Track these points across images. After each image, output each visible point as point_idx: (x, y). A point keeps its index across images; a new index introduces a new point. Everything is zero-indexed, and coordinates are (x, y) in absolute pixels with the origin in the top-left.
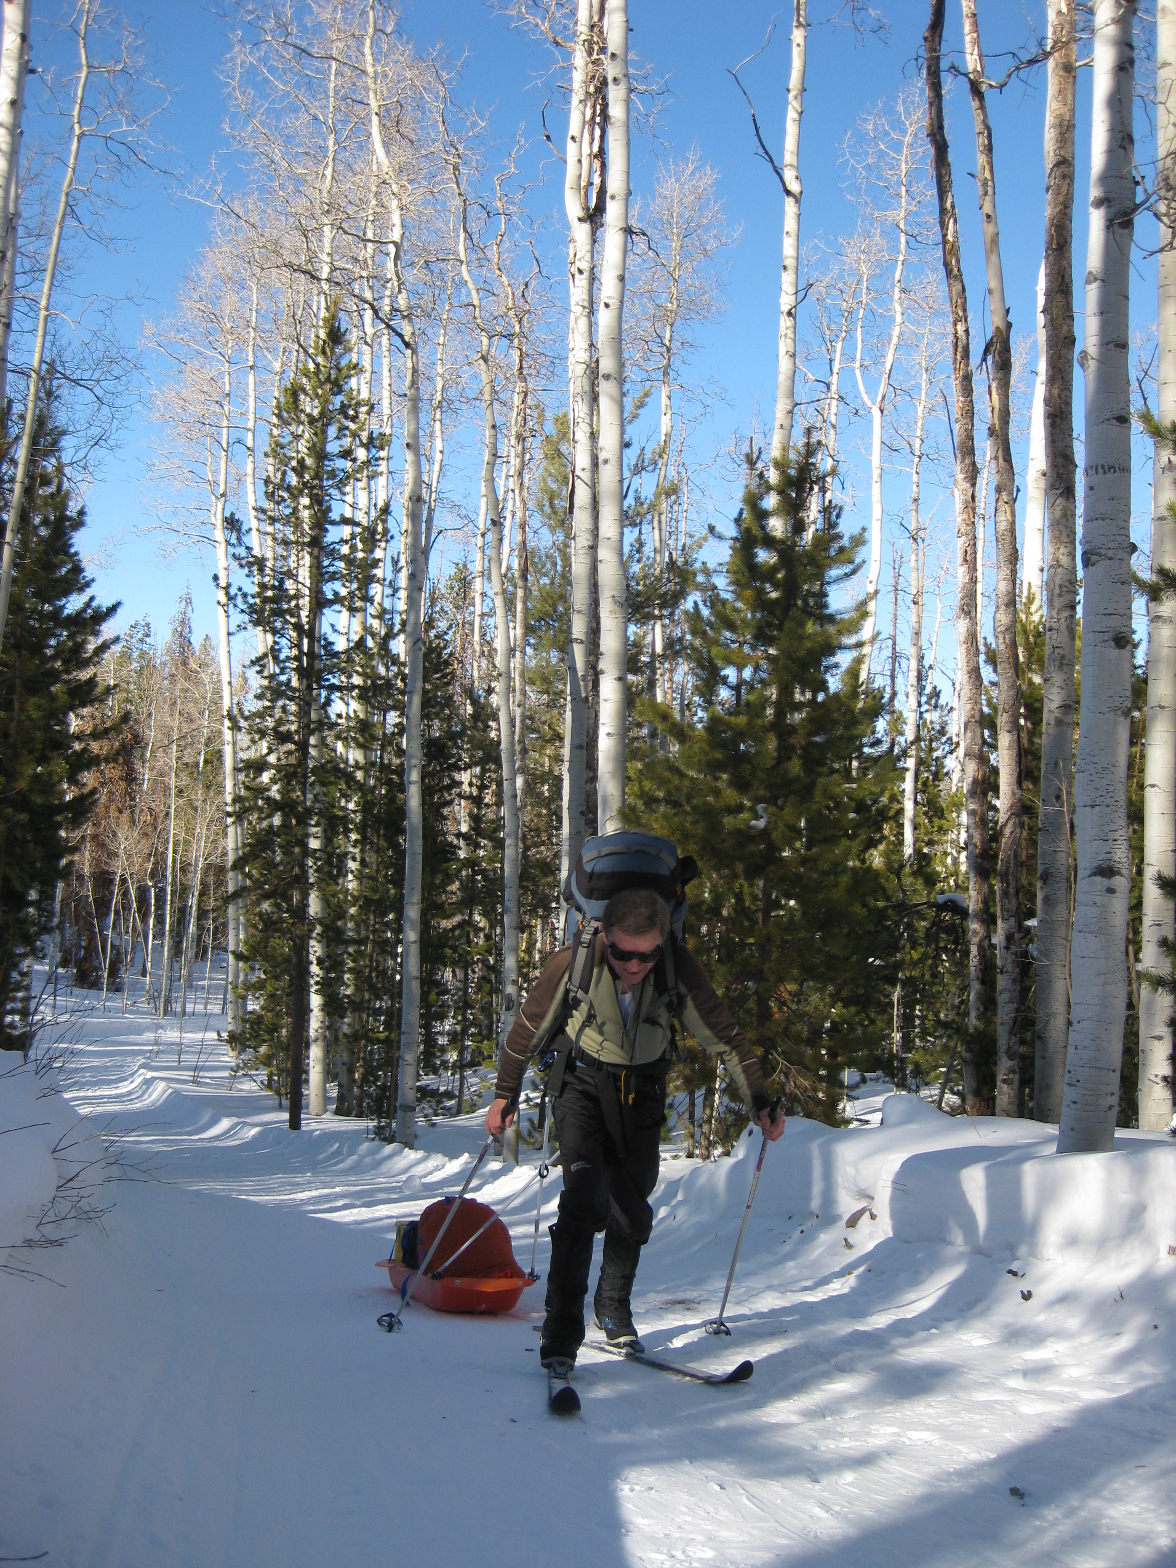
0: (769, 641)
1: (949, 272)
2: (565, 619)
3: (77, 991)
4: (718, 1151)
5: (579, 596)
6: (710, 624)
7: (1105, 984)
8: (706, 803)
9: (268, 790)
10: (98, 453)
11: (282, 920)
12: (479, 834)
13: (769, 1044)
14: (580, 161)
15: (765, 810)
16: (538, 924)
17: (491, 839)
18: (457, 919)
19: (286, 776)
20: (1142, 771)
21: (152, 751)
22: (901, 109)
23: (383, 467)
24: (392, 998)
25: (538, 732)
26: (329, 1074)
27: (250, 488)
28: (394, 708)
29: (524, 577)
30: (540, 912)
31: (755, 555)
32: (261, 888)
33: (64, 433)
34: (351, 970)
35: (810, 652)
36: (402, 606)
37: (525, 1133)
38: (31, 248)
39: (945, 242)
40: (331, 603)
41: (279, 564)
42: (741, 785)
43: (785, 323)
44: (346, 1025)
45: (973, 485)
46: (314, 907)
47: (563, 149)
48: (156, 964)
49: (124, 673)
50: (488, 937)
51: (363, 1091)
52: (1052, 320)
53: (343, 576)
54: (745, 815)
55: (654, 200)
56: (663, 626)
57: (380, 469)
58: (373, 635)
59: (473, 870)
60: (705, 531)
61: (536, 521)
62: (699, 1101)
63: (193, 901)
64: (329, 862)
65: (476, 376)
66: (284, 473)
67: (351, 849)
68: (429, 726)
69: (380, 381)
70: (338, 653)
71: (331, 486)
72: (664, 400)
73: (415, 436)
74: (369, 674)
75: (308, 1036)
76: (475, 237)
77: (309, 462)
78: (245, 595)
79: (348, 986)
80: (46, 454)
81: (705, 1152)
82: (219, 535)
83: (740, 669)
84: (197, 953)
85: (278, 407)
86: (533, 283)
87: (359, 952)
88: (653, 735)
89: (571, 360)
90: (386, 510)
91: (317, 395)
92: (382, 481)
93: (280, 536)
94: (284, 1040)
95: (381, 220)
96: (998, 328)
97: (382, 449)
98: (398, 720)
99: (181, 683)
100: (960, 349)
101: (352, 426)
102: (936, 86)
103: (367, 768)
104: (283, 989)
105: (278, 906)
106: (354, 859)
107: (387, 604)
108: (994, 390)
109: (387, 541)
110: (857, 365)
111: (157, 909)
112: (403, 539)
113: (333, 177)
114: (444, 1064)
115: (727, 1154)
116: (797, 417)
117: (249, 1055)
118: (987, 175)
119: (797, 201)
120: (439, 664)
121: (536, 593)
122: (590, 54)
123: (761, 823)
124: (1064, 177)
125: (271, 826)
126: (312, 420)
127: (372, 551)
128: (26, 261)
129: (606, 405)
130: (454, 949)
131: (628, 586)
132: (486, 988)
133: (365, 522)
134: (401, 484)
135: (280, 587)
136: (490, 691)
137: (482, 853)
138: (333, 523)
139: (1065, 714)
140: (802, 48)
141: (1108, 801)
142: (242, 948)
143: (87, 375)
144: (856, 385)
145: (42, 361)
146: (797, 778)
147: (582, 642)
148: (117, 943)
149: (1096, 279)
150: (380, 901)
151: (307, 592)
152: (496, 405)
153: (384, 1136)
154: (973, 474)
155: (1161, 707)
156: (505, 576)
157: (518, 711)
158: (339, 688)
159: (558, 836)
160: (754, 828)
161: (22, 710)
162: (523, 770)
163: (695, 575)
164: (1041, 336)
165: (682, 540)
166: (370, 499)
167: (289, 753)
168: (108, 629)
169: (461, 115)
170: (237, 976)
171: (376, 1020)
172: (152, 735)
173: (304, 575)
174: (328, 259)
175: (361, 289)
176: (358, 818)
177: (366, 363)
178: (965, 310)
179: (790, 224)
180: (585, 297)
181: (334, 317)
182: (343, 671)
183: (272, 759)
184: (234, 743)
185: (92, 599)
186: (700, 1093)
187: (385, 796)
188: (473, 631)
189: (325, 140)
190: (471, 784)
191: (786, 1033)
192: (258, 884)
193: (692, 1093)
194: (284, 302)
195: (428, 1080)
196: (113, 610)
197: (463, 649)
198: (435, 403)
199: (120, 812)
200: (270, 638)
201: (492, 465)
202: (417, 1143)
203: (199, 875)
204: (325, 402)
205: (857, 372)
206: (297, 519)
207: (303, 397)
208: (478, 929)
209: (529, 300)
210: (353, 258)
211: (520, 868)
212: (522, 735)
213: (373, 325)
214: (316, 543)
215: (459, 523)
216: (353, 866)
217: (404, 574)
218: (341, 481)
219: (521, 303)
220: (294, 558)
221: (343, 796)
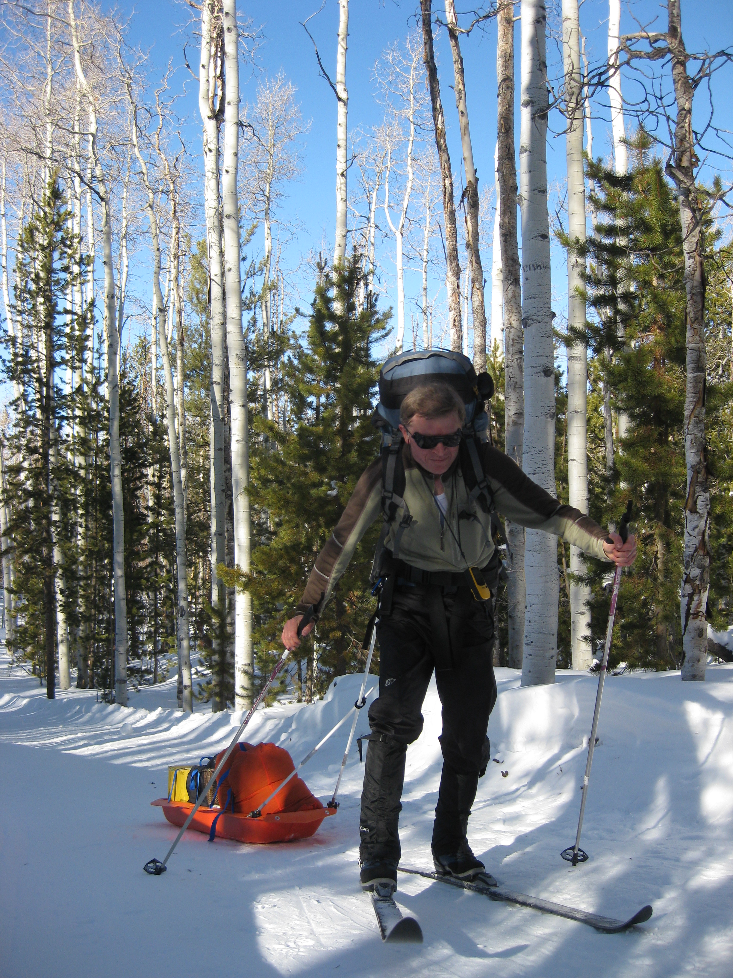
0: (335, 379)
1: (439, 147)
2: (209, 368)
4: (316, 698)
5: (216, 355)
6: (298, 370)
7: (546, 582)
8: (299, 481)
9: (24, 484)
11: (36, 567)
12: (160, 507)
13: (345, 629)
14: (208, 81)
15: (336, 484)
16: (200, 561)
17: (167, 509)
18: (148, 561)
19: (35, 475)
20: (566, 451)
22: (408, 46)
23: (90, 277)
24: (109, 612)
25: (194, 441)
26: (72, 662)
27: (5, 293)
28: (103, 429)
29: (182, 344)
30: (201, 554)
31: (324, 326)
32: (23, 547)
34: (82, 596)
35: (360, 385)
36: (105, 364)
37: (197, 693)
39: (436, 129)
40: (59, 364)
41: (25, 341)
42: (321, 469)
43: (340, 180)
44: (81, 630)
45: (458, 279)
46: (57, 557)
47: (197, 73)
50: (168, 572)
51: (94, 672)
52: (503, 176)
53: (67, 347)
54: (324, 488)
55: (256, 105)
56: (271, 372)
57: (88, 278)
58: (87, 384)
59: (157, 530)
60: (294, 312)
61: (188, 308)
62: (304, 667)
64: (65, 528)
65: (146, 217)
66: (27, 282)
67: (79, 520)
68: (126, 440)
69: (86, 222)
70: (66, 395)
71: (57, 290)
72: (267, 230)
73: (109, 257)
74: (86, 408)
75: (57, 640)
76: (143, 129)
77: (42, 274)
78: (4, 361)
79: (81, 606)
81: (309, 698)
83: (318, 398)
85: (21, 240)
86: (182, 159)
87: (87, 585)
88: (266, 440)
89: (207, 206)
90: (92, 304)
91: (46, 232)
92: (89, 285)
93: (25, 323)
94: (42, 642)
95: (83, 120)
96: (470, 182)
97: (88, 265)
98: (105, 437)
100: (447, 195)
101: (69, 251)
102: (429, 33)
103: (87, 468)
104: (39, 611)
105: (33, 558)
106: (81, 526)
107: (96, 364)
108: (468, 220)
109: (94, 324)
110: (386, 206)
112: (104, 322)
113: (51, 93)
114: (145, 653)
115: (322, 698)
116: (350, 239)
117: (20, 653)
118: (461, 87)
119: (346, 104)
120: (130, 401)
121: (189, 354)
122: (212, 12)
123: (334, 493)
124: (508, 88)
125: (27, 507)
126: (43, 248)
127: (84, 331)
129: (229, 236)
130: (147, 579)
131: (247, 348)
132: (169, 603)
133: (79, 312)
134: (102, 288)
135: (26, 355)
136: (163, 416)
137: (162, 518)
138: (59, 313)
139: (518, 418)
140: (346, 9)
141: (544, 470)
142: (13, 586)
144: (385, 218)
146: (355, 464)
147: (219, 384)
149: (526, 151)
150: (99, 552)
151: (44, 358)
152: (161, 236)
153: (108, 699)
154: (457, 272)
155: (576, 412)
156: (170, 343)
157: (181, 429)
158: (67, 418)
159: (210, 506)
160: (330, 495)
162: (186, 465)
163: (289, 340)
164: (497, 186)
165: (281, 317)
166: (82, 297)
167: (37, 460)
169: (132, 52)
170: (10, 604)
171: (99, 627)
173: (42, 347)
174: (49, 145)
175: (73, 164)
176: (82, 500)
177: (77, 211)
178: (450, 171)
179: (341, 118)
180: (214, 166)
181: (55, 182)
182: (69, 407)
183: (26, 464)
186: (304, 662)
187: (99, 485)
188: (151, 379)
189: (45, 68)
190: (153, 476)
191: (355, 621)
192: (21, 545)
193: (299, 663)
194: (24, 171)
195: (135, 663)
197: (146, 391)
198: (121, 235)
200: (21, 388)
201: (158, 274)
202: (129, 703)
204: (51, 237)
205: (386, 210)
206: (36, 311)
207: (37, 233)
208: (162, 567)
209: (179, 169)
210: (66, 144)
211: (186, 527)
212: (184, 443)
213: (81, 187)
214: (48, 326)
215: (140, 311)
216: (81, 530)
217: (106, 344)
218: (63, 286)
219: (173, 171)
220: (35, 336)
221: (72, 486)
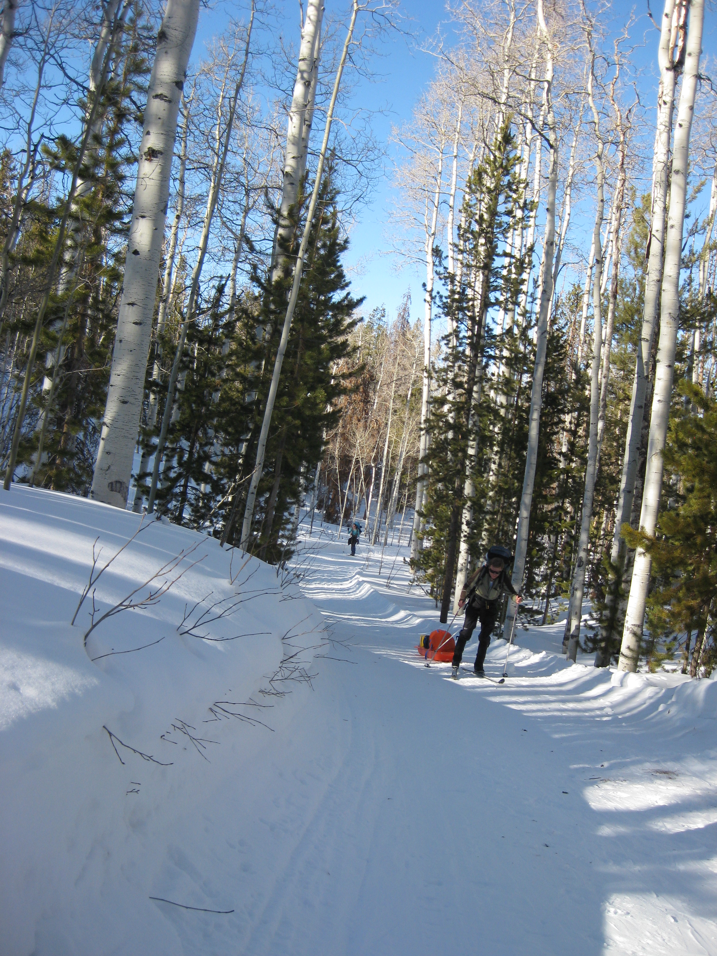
2: (638, 325)
3: (325, 524)
4: (702, 672)
5: (648, 311)
9: (446, 416)
10: (358, 205)
11: (447, 496)
12: (572, 454)
14: (670, 30)
16: (605, 513)
17: (580, 457)
18: (555, 505)
19: (457, 409)
21: (381, 386)
23: (532, 222)
25: (616, 394)
27: (450, 231)
28: (527, 372)
29: (615, 297)
30: (607, 506)
32: (438, 474)
33: (338, 193)
34: (486, 530)
36: (537, 309)
38: (326, 79)
40: (493, 305)
41: (464, 279)
46: (468, 489)
48: (372, 512)
49: (367, 338)
50: (572, 518)
53: (502, 289)
56: (701, 333)
57: (530, 223)
58: (518, 326)
59: (568, 476)
61: (625, 261)
62: (693, 638)
63: (397, 478)
64: (479, 463)
65: (593, 168)
66: (470, 223)
67: (493, 456)
68: (548, 385)
69: (533, 168)
70: (495, 336)
71: (498, 233)
72: (713, 188)
73: (553, 204)
74: (513, 350)
75: (457, 567)
76: (599, 79)
77: (486, 216)
78: (441, 297)
79: (484, 540)
80: (327, 205)
81: (693, 671)
82: (429, 258)
84: (397, 509)
85: (469, 182)
86: (634, 110)
87: (493, 520)
88: (688, 402)
89: (655, 160)
90: (531, 249)
91: (493, 175)
92: (530, 231)
93: (465, 262)
94: (443, 567)
95: (540, 67)
97: (531, 210)
98: (529, 380)
99: (401, 347)
101: (515, 196)
103: (507, 408)
104: (445, 537)
105: (446, 487)
106: (494, 463)
107: (528, 308)
109: (531, 269)
111: (375, 480)
112: (541, 267)
113: (512, 40)
114: (538, 594)
115: (708, 675)
117: (421, 574)
120: (557, 347)
121: (621, 307)
125: (446, 439)
126: (490, 191)
127: (520, 274)
128: (323, 87)
129: (675, 192)
130: (551, 523)
131: (680, 307)
132: (569, 549)
133: (518, 256)
134: (542, 233)
135: (462, 293)
136: (587, 366)
137: (574, 465)
138: (498, 255)
142: (423, 510)
143: (355, 158)
145: (326, 149)
147: (647, 341)
148: (350, 498)
150: (508, 489)
151: (479, 297)
152: (606, 187)
156: (603, 295)
157: (604, 380)
158: (494, 358)
159: (622, 460)
161: (302, 358)
162: (604, 417)
166: (522, 241)
167: (460, 395)
168: (357, 313)
170: (418, 525)
172: (381, 376)
173: (478, 287)
174: (505, 91)
175: (526, 110)
176: (499, 437)
177: (526, 157)
180: (667, 119)
181: (507, 127)
182: (497, 347)
183: (450, 398)
184: (429, 386)
185: (348, 294)
186: (694, 632)
187: (517, 425)
188: (580, 327)
189: (508, 15)
190: (571, 423)
192: (435, 472)
193: (689, 632)
194: (478, 116)
195: (527, 602)
196: (361, 301)
197: (573, 338)
198: (567, 184)
199: (359, 421)
200: (455, 324)
201: (599, 225)
202: (515, 640)
203: (402, 463)
204: (498, 180)
206: (477, 251)
207: (485, 176)
208: (567, 513)
209: (631, 120)
210: (521, 90)
211: (596, 479)
212: (605, 396)
213: (531, 133)
214: (487, 267)
215: (577, 260)
216: (493, 467)
217: (540, 290)
218: (505, 229)
219: (625, 122)
220: (473, 276)
221: (491, 424)
